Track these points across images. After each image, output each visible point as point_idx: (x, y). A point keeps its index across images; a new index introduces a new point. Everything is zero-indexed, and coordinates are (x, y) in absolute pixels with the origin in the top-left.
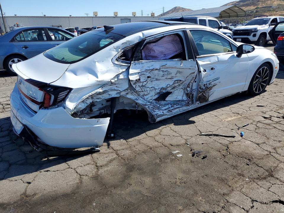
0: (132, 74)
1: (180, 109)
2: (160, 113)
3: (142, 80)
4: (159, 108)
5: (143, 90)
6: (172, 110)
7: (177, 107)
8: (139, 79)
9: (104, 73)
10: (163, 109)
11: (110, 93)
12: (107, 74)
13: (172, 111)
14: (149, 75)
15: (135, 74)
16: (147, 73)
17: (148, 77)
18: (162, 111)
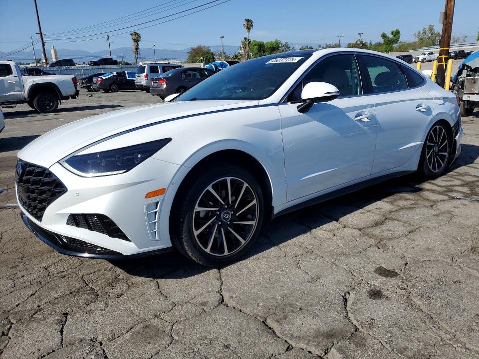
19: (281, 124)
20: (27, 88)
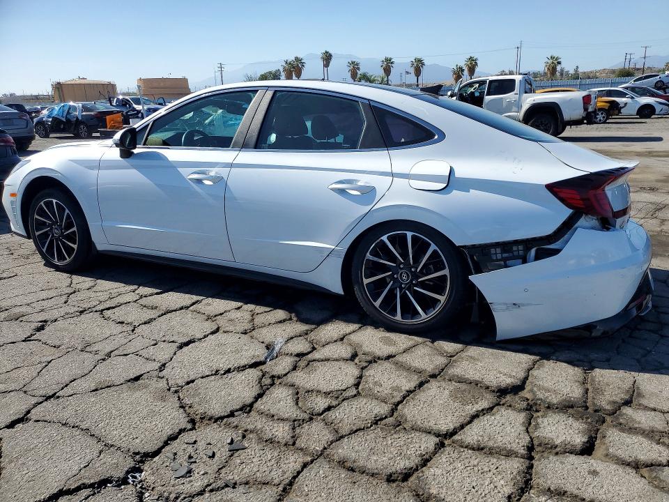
19: (99, 165)
20: (525, 107)
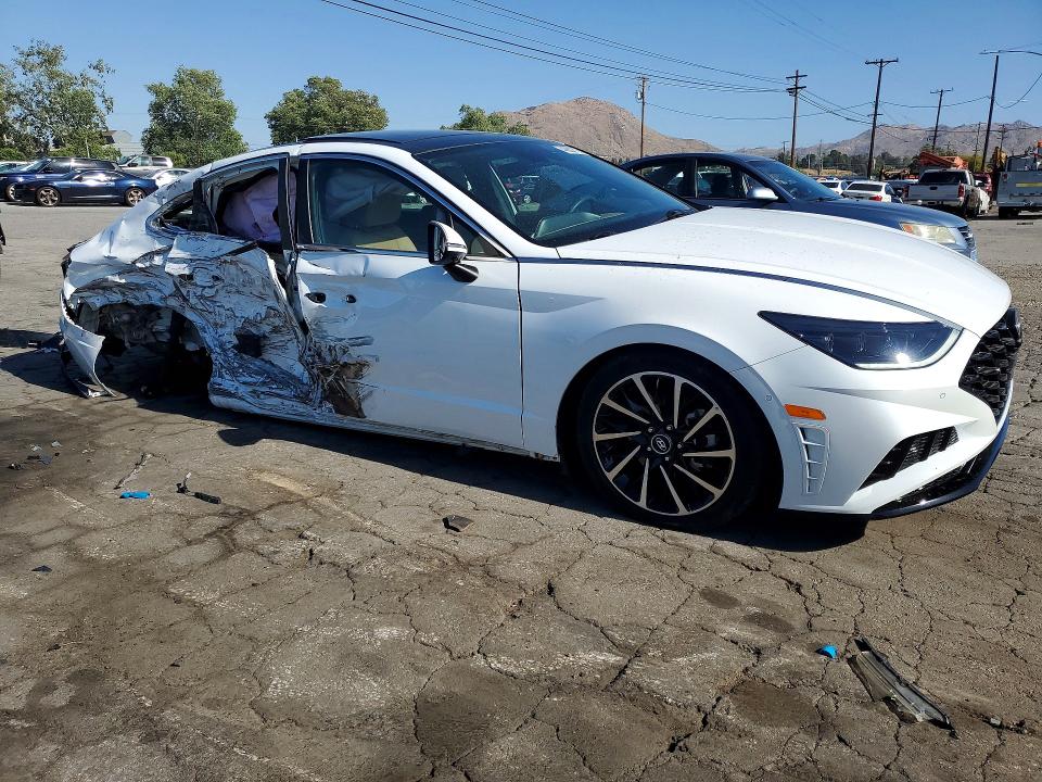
0: (172, 260)
1: (286, 402)
2: (227, 383)
3: (198, 280)
4: (233, 373)
5: (211, 310)
6: (263, 393)
7: (278, 391)
8: (190, 277)
9: (125, 246)
10: (243, 379)
11: (152, 293)
12: (129, 248)
13: (262, 396)
14: (217, 273)
15: (184, 261)
16: (213, 268)
17: (216, 278)
18: (237, 384)
